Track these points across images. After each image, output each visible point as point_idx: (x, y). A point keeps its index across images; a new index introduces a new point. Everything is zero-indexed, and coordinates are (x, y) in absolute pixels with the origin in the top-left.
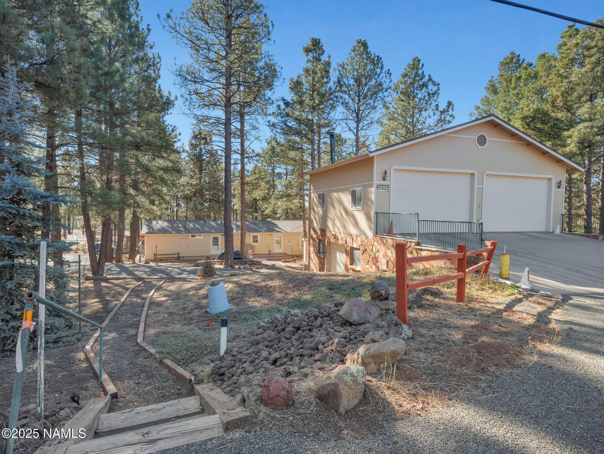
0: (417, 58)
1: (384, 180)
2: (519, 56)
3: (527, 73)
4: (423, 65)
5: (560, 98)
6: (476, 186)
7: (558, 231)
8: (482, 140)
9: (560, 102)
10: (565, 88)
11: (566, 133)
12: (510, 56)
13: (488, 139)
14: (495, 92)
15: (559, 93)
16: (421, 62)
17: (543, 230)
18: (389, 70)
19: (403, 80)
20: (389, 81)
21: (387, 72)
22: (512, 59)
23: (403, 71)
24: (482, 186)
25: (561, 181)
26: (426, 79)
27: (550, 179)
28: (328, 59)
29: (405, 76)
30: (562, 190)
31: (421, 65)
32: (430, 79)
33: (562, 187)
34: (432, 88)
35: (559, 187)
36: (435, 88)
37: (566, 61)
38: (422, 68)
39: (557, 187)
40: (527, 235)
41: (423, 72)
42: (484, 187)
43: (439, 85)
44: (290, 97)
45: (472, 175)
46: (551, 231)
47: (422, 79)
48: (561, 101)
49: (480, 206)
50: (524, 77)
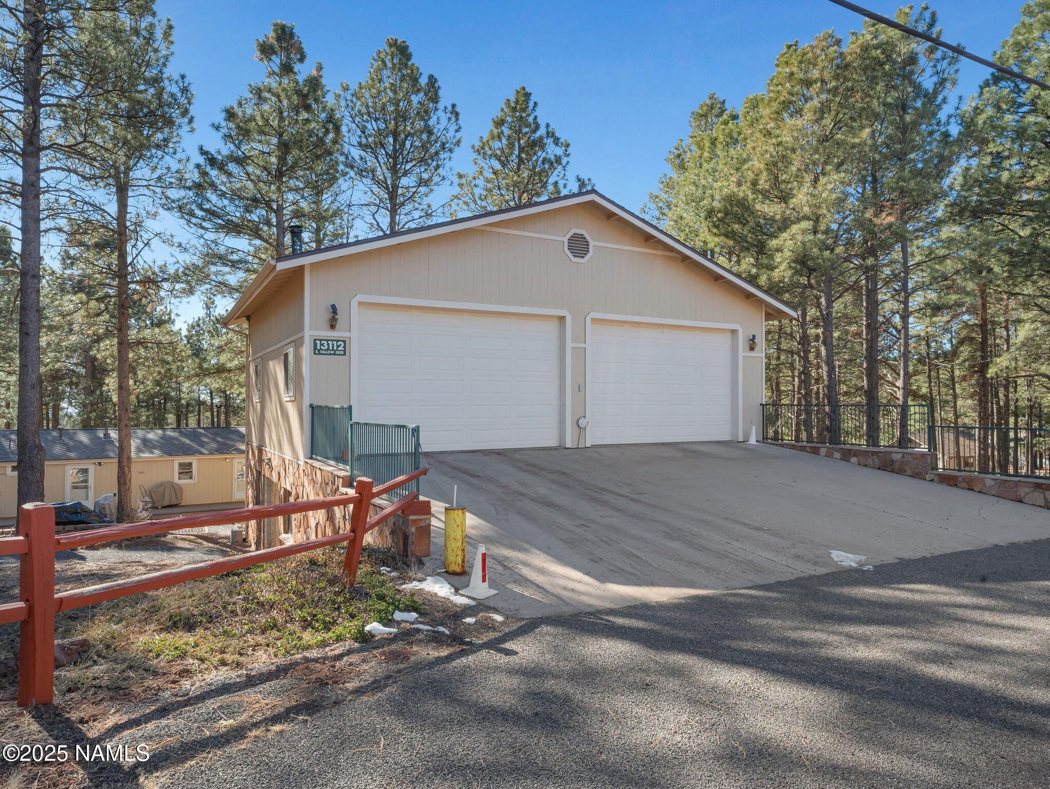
0: (524, 89)
1: (333, 327)
2: (724, 102)
3: (727, 131)
4: (535, 104)
5: (765, 174)
6: (569, 345)
7: (753, 441)
8: (579, 246)
9: (763, 184)
10: (771, 156)
11: (773, 243)
12: (708, 102)
13: (592, 243)
14: (682, 167)
15: (762, 166)
16: (533, 98)
17: (726, 437)
18: (454, 106)
19: (495, 131)
20: (454, 127)
21: (450, 108)
22: (712, 107)
23: (497, 114)
24: (583, 345)
25: (754, 336)
26: (542, 132)
27: (734, 332)
28: (315, 73)
29: (500, 123)
30: (760, 355)
31: (531, 104)
32: (551, 134)
33: (757, 349)
34: (552, 150)
35: (752, 349)
36: (559, 151)
37: (775, 106)
38: (534, 109)
39: (748, 348)
40: (684, 450)
41: (536, 118)
42: (588, 346)
43: (568, 145)
44: (218, 146)
45: (562, 319)
46: (741, 439)
47: (534, 131)
48: (766, 181)
49: (580, 388)
50: (721, 138)
